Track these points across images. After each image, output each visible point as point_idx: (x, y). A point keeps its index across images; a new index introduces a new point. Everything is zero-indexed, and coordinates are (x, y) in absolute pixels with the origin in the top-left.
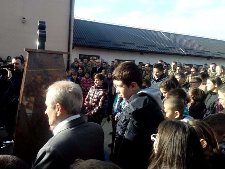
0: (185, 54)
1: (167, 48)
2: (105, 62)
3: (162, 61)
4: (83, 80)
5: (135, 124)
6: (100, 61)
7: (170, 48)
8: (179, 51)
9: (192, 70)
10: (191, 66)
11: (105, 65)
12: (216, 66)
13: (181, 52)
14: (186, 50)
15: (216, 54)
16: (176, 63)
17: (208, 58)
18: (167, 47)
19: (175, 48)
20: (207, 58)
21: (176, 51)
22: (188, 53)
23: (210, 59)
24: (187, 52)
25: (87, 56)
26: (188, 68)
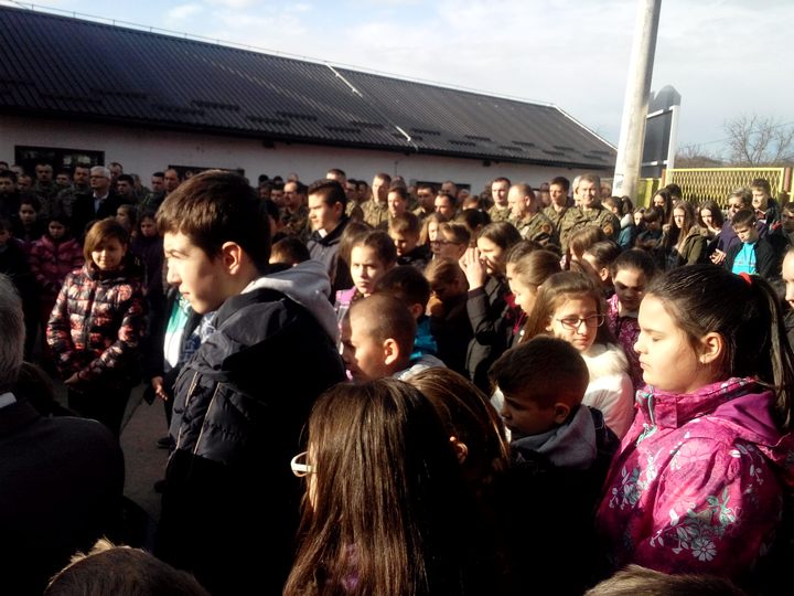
0: (416, 146)
1: (355, 128)
2: (128, 178)
3: (339, 172)
4: (39, 247)
5: (234, 403)
6: (106, 171)
7: (365, 125)
8: (395, 135)
9: (439, 201)
10: (435, 188)
11: (129, 187)
12: (509, 185)
13: (400, 142)
14: (417, 133)
15: (509, 148)
16: (387, 178)
17: (487, 160)
18: (355, 123)
19: (381, 127)
20: (481, 162)
21: (384, 137)
22: (424, 145)
23: (492, 163)
24: (421, 139)
25: (52, 154)
26: (426, 196)
